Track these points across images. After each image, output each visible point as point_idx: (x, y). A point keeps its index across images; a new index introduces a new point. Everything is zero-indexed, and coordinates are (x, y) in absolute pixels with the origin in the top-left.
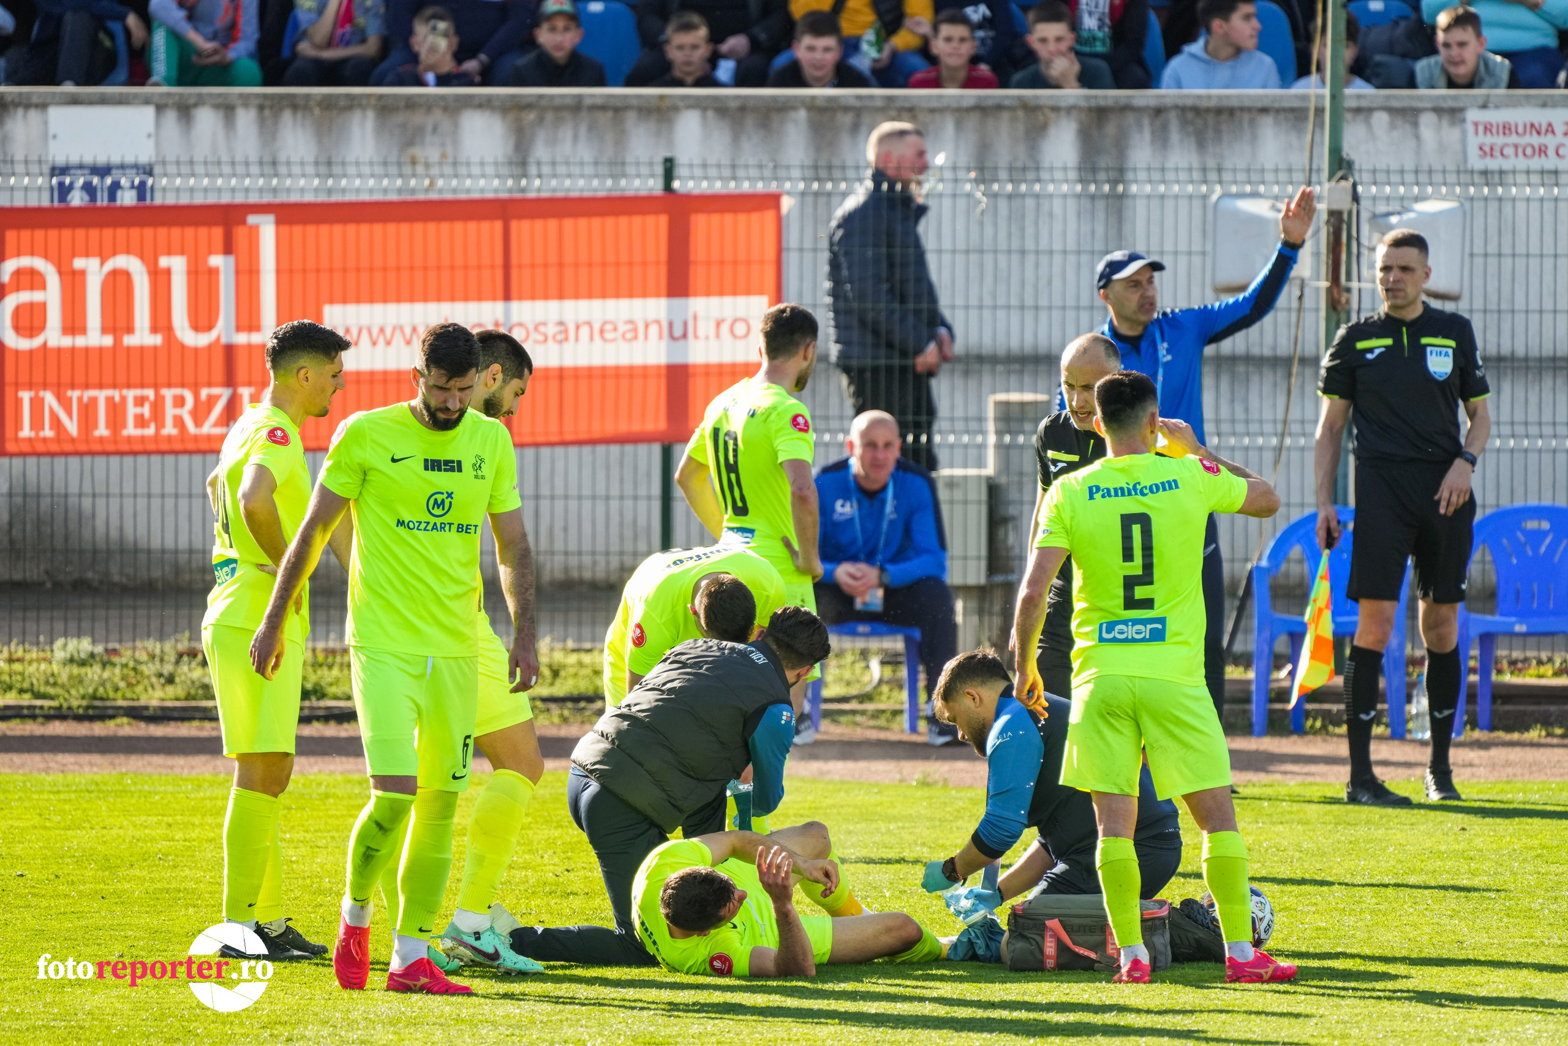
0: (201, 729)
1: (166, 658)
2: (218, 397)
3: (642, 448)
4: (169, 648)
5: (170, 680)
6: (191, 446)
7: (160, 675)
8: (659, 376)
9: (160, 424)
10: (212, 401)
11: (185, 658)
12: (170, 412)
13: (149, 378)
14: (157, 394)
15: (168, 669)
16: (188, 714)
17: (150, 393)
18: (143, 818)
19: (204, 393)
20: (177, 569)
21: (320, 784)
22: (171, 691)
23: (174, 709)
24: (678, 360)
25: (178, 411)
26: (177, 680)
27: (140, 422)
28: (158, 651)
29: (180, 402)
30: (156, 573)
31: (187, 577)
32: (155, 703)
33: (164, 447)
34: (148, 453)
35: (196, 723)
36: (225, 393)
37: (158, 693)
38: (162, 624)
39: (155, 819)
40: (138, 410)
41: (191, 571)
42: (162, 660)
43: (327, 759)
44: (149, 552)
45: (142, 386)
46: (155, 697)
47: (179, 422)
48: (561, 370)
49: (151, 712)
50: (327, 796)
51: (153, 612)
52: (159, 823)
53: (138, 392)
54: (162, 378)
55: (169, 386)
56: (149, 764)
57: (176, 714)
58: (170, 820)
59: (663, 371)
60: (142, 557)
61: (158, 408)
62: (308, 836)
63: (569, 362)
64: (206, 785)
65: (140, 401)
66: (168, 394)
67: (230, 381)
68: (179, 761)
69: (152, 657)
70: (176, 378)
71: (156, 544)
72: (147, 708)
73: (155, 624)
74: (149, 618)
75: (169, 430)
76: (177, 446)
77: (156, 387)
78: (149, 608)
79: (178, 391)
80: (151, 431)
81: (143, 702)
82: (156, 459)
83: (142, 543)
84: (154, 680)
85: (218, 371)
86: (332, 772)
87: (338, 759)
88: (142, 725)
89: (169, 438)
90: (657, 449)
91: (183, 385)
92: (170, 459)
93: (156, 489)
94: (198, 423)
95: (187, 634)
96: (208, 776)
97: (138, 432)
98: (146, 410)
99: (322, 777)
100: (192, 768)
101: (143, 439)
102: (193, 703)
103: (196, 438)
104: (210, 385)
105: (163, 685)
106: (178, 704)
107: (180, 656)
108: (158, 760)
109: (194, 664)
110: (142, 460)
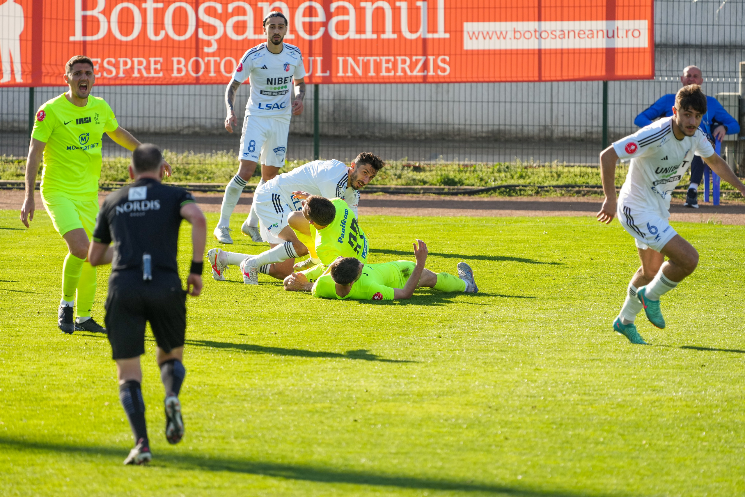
0: (412, 197)
1: (398, 168)
2: (420, 60)
3: (595, 83)
4: (399, 163)
5: (400, 177)
6: (409, 80)
7: (395, 175)
8: (603, 53)
9: (396, 71)
10: (417, 61)
11: (406, 168)
12: (400, 66)
13: (391, 52)
14: (395, 59)
15: (398, 172)
16: (407, 191)
17: (392, 58)
18: (389, 234)
19: (414, 58)
20: (402, 131)
21: (461, 221)
22: (399, 181)
23: (401, 189)
24: (611, 46)
25: (403, 66)
26: (403, 177)
27: (388, 70)
28: (394, 165)
29: (404, 62)
30: (394, 133)
31: (406, 134)
32: (393, 186)
33: (398, 80)
34: (391, 83)
35: (410, 195)
36: (422, 59)
37: (395, 182)
38: (396, 154)
39: (394, 235)
40: (387, 65)
41: (408, 132)
42: (396, 169)
43: (465, 210)
44: (391, 123)
45: (389, 55)
46: (393, 184)
47: (404, 70)
48: (562, 50)
49: (391, 190)
50: (465, 226)
51: (393, 149)
52: (395, 236)
53: (387, 58)
54: (397, 52)
55: (400, 55)
56: (391, 211)
57: (402, 191)
58: (400, 235)
59: (604, 51)
60: (388, 126)
61: (395, 64)
62: (457, 242)
63: (565, 47)
64: (415, 221)
65: (388, 61)
66: (399, 58)
67: (425, 53)
68: (403, 210)
69: (392, 167)
70: (403, 52)
71: (394, 120)
72: (390, 188)
73: (393, 154)
74: (391, 151)
75: (400, 73)
76: (403, 80)
77: (394, 55)
78: (391, 147)
79: (403, 57)
80: (392, 74)
81: (388, 186)
82: (394, 85)
83: (388, 120)
84: (393, 177)
85: (420, 50)
86: (466, 216)
87: (469, 210)
88: (388, 195)
89: (400, 77)
90: (601, 83)
91: (405, 55)
92: (400, 85)
93: (394, 98)
94: (411, 71)
95: (407, 158)
96: (415, 217)
97: (387, 74)
98: (390, 65)
99: (463, 218)
100: (409, 213)
101: (389, 77)
102: (409, 187)
103: (411, 77)
104: (417, 55)
105: (397, 179)
106: (403, 187)
107: (404, 167)
108: (395, 210)
109: (409, 170)
110: (388, 86)
